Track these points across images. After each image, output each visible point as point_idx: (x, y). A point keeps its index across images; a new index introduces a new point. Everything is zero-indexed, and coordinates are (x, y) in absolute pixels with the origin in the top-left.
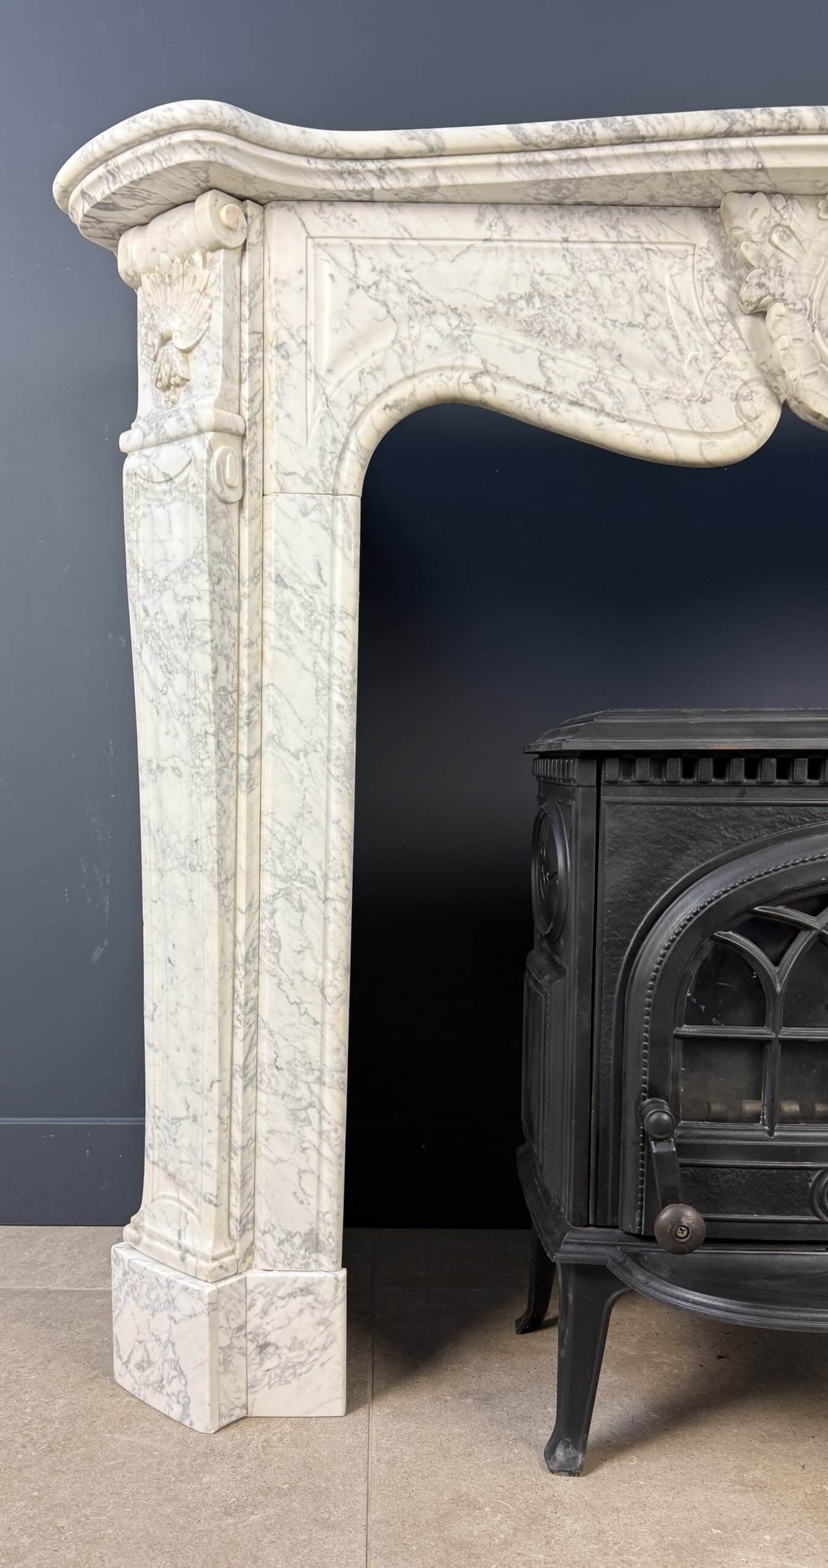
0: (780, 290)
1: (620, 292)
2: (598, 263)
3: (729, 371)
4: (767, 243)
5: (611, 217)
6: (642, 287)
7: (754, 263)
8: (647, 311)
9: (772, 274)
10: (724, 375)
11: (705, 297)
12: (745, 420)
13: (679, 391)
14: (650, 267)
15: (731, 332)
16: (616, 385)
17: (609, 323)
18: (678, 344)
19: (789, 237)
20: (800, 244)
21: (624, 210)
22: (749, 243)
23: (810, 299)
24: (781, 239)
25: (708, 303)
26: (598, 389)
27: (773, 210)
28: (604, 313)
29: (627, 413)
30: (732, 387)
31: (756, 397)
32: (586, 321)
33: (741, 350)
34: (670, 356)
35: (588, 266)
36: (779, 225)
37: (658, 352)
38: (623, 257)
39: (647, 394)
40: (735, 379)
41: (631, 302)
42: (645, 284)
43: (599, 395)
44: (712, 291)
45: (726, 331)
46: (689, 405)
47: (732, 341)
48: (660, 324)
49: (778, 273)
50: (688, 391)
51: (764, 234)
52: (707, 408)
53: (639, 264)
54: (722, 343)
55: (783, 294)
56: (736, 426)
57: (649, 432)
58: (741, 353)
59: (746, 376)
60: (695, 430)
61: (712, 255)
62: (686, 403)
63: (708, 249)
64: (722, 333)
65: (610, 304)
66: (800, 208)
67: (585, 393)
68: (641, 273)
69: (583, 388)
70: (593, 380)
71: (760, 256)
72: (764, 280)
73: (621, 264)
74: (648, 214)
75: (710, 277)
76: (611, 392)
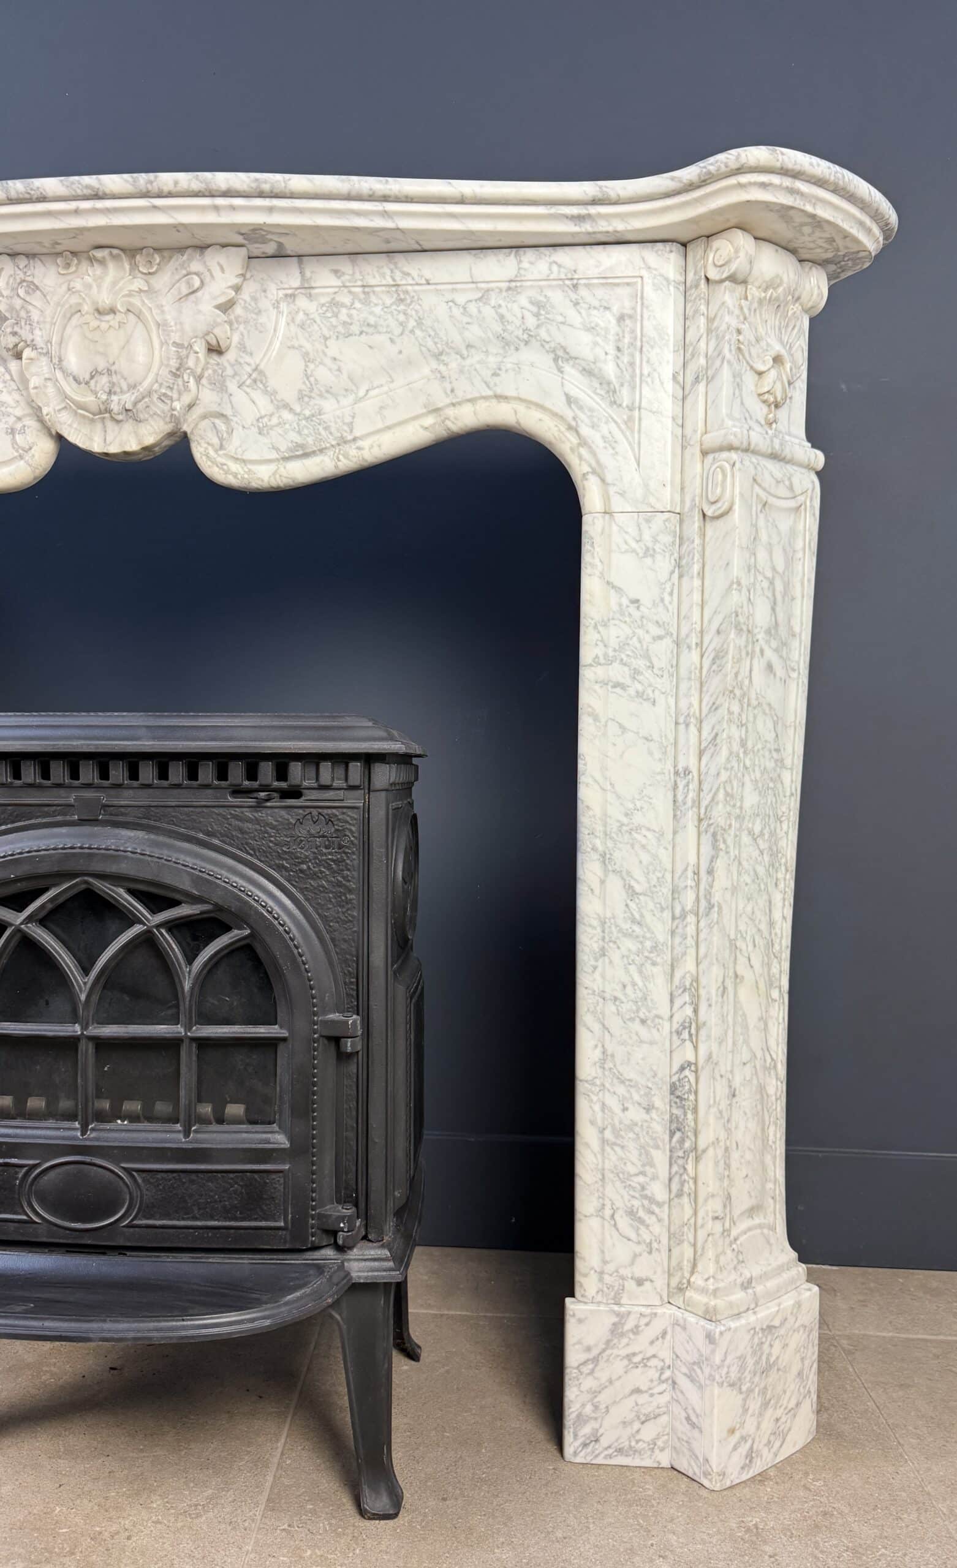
0: (30, 337)
4: (15, 297)
7: (7, 315)
9: (23, 324)
12: (21, 451)
19: (34, 291)
20: (45, 296)
22: (1, 298)
23: (51, 343)
24: (27, 293)
27: (17, 269)
36: (24, 281)
49: (27, 322)
51: (13, 289)
55: (33, 341)
56: (12, 457)
59: (18, 412)
66: (41, 265)
71: (12, 308)
72: (16, 329)
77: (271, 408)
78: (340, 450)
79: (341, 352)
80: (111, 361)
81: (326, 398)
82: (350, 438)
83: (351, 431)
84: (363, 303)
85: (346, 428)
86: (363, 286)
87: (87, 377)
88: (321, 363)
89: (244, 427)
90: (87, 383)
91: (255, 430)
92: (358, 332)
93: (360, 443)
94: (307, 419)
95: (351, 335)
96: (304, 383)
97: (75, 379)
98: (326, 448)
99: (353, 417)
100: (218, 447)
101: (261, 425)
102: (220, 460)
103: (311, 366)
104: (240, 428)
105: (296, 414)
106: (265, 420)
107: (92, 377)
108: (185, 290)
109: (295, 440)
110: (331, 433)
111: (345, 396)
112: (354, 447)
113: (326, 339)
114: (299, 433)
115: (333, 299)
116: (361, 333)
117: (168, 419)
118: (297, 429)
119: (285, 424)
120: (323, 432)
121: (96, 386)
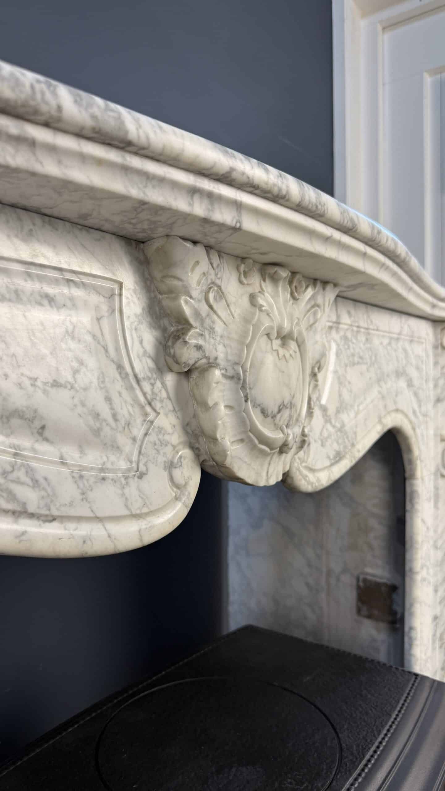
0: (214, 354)
1: (40, 337)
3: (161, 436)
4: (204, 302)
5: (22, 228)
6: (68, 332)
7: (192, 321)
8: (75, 364)
9: (207, 336)
10: (157, 442)
11: (135, 350)
13: (115, 467)
14: (74, 305)
15: (160, 391)
16: (42, 470)
17: (28, 383)
18: (112, 409)
19: (220, 299)
20: (228, 306)
21: (38, 220)
22: (188, 299)
23: (242, 367)
24: (215, 299)
25: (138, 357)
26: (18, 482)
27: (210, 266)
28: (19, 366)
29: (58, 509)
30: (164, 455)
31: (183, 463)
33: (169, 411)
34: (104, 424)
36: (214, 283)
37: (91, 421)
38: (39, 287)
39: (81, 477)
40: (166, 446)
42: (71, 328)
43: (17, 489)
44: (141, 342)
45: (155, 390)
46: (127, 483)
47: (162, 401)
48: (91, 383)
49: (211, 335)
50: (123, 466)
51: (202, 292)
52: (143, 483)
53: (61, 299)
54: (153, 403)
55: (216, 358)
57: (86, 528)
58: (169, 415)
60: (134, 513)
61: (138, 299)
62: (123, 480)
63: (133, 291)
64: (153, 393)
65: (27, 354)
66: (227, 268)
68: (63, 312)
70: (9, 468)
71: (197, 314)
72: (201, 342)
73: (37, 296)
74: (69, 232)
75: (138, 325)
76: (36, 483)
77: (323, 422)
78: (351, 453)
79: (351, 377)
81: (344, 413)
82: (355, 443)
83: (356, 438)
85: (354, 436)
86: (357, 326)
87: (276, 410)
88: (344, 385)
90: (274, 417)
91: (320, 443)
92: (357, 362)
93: (358, 447)
94: (339, 430)
95: (354, 364)
96: (338, 401)
97: (263, 411)
98: (347, 452)
99: (356, 427)
101: (322, 438)
102: (304, 472)
103: (341, 388)
104: (314, 442)
105: (334, 426)
106: (323, 433)
107: (279, 411)
108: (312, 320)
109: (336, 449)
111: (351, 411)
112: (356, 449)
113: (346, 366)
114: (337, 442)
115: (345, 334)
118: (336, 439)
119: (331, 436)
120: (346, 440)
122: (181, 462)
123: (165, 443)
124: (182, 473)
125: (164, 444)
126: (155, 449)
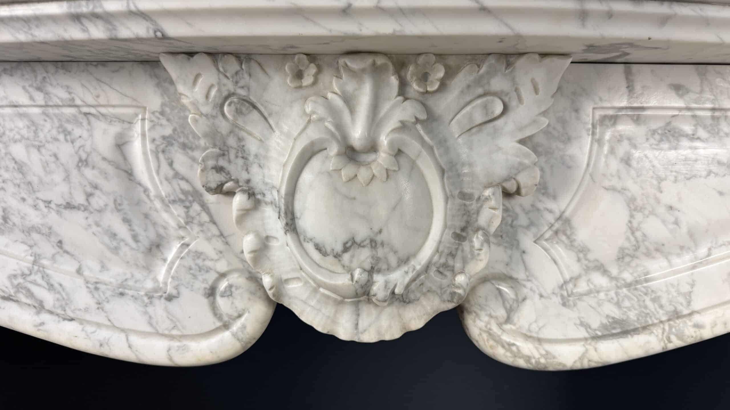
0: (244, 176)
1: (53, 166)
2: (24, 132)
3: (200, 262)
4: (220, 117)
5: (36, 77)
6: (80, 160)
8: (89, 189)
10: (193, 267)
11: (162, 173)
13: (138, 285)
14: (91, 136)
15: (199, 214)
16: (56, 278)
17: (42, 205)
18: (132, 230)
19: (248, 110)
20: (266, 119)
21: (51, 68)
24: (239, 112)
25: (167, 179)
26: (35, 283)
27: (222, 77)
28: (34, 192)
29: (73, 311)
30: (204, 281)
31: (236, 292)
32: (13, 203)
33: (214, 236)
34: (122, 244)
35: (11, 135)
36: (233, 94)
37: (107, 239)
38: (57, 124)
39: (97, 289)
40: (207, 271)
41: (67, 178)
42: (84, 156)
43: (34, 289)
44: (171, 164)
45: (192, 213)
46: (151, 303)
47: (201, 225)
48: (106, 205)
49: (240, 155)
50: (149, 285)
51: (215, 106)
52: (173, 306)
53: (77, 132)
55: (248, 182)
57: (103, 334)
58: (214, 240)
60: (160, 331)
61: (168, 120)
62: (146, 299)
63: (162, 113)
64: (187, 216)
65: (41, 181)
67: (18, 288)
68: (77, 144)
69: (16, 282)
70: (27, 272)
72: (222, 162)
73: (54, 132)
74: (83, 71)
75: (166, 146)
76: (51, 287)
77: (576, 269)
78: (671, 327)
79: (680, 199)
80: (376, 229)
81: (654, 258)
82: (686, 312)
83: (689, 303)
84: (709, 132)
85: (681, 299)
86: (713, 109)
87: (339, 248)
88: (652, 213)
89: (541, 296)
90: (337, 256)
91: (557, 300)
92: (704, 173)
93: (697, 318)
94: (628, 285)
95: (695, 176)
96: (628, 239)
97: (318, 248)
98: (654, 325)
99: (693, 285)
100: (502, 320)
101: (565, 293)
102: (506, 338)
103: (639, 216)
104: (537, 297)
105: (612, 278)
106: (570, 286)
107: (346, 249)
108: (479, 118)
109: (613, 315)
110: (661, 307)
111: (679, 255)
112: (690, 324)
114: (618, 304)
115: (669, 123)
116: (709, 173)
117: (446, 297)
118: (616, 299)
119: (598, 292)
121: (351, 261)
122: (231, 292)
123: (206, 269)
124: (232, 303)
125: (204, 270)
126: (191, 274)
